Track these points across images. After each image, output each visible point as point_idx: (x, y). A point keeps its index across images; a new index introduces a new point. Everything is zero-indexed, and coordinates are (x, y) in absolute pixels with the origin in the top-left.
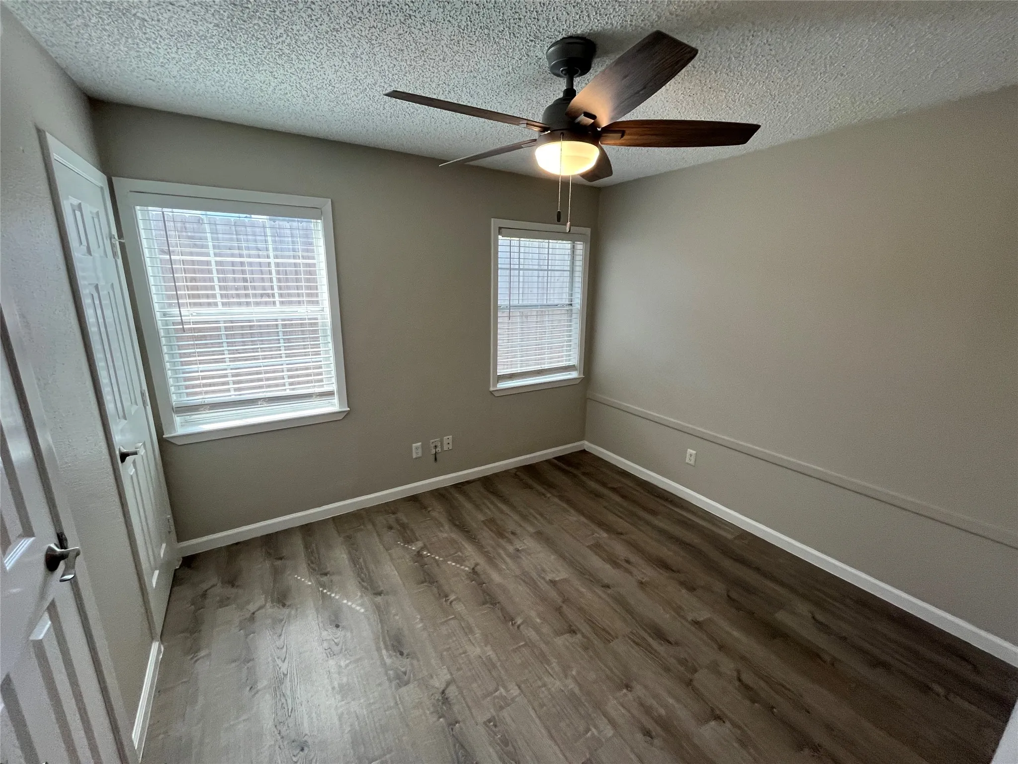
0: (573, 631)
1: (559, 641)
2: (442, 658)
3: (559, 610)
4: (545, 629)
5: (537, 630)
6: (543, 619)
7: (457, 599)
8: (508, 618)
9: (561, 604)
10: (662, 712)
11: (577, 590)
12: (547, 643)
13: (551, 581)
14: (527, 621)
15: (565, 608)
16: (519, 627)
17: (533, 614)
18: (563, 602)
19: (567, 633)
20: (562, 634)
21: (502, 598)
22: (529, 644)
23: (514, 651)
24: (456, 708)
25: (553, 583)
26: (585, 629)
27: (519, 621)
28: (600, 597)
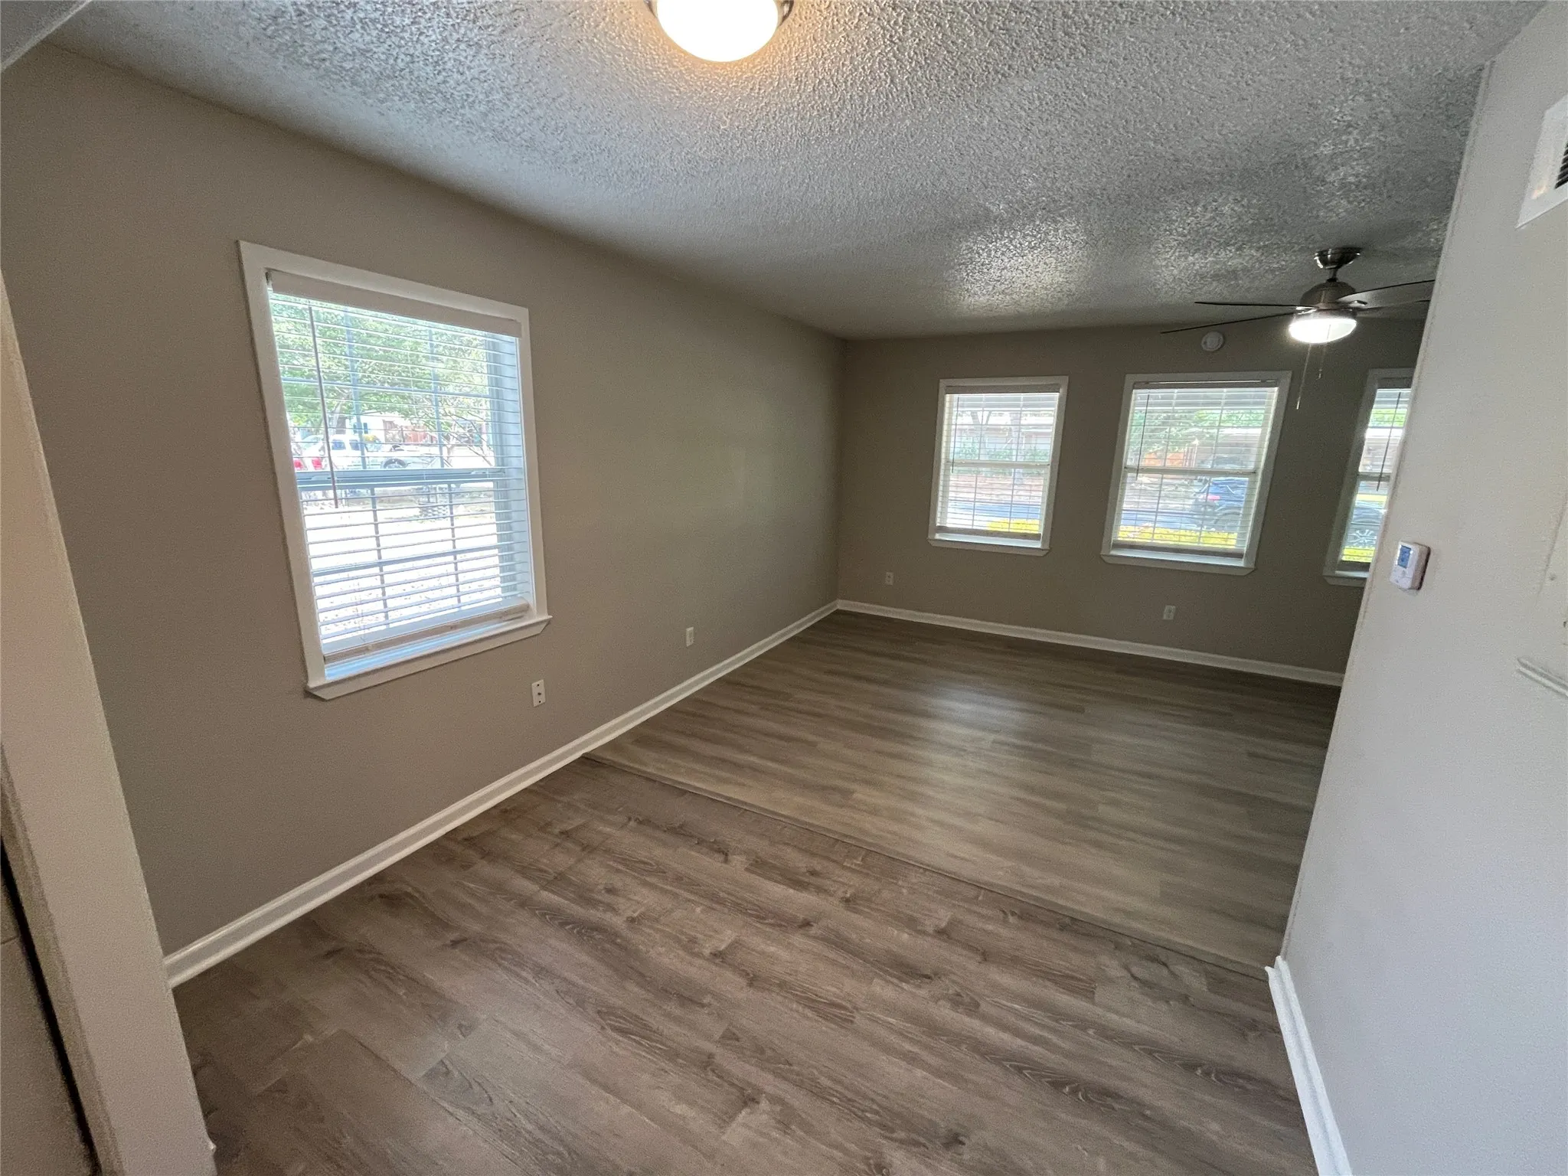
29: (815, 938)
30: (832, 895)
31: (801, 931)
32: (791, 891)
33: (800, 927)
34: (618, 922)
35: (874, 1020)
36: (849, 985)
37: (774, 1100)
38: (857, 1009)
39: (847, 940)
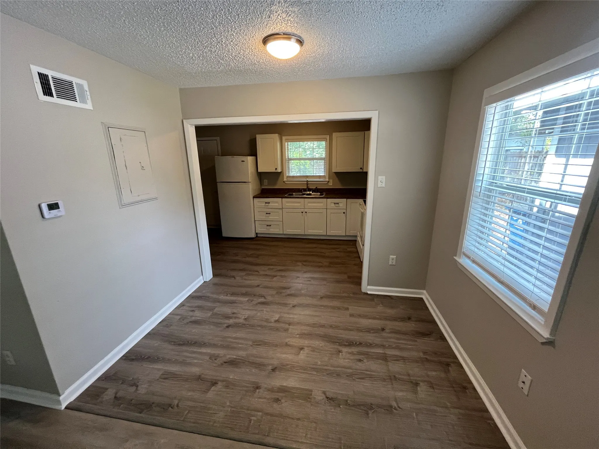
29: (269, 365)
30: (266, 388)
31: (275, 366)
32: (285, 384)
33: (276, 368)
34: (345, 350)
35: (246, 345)
36: (254, 352)
37: (271, 322)
38: (252, 346)
39: (256, 368)
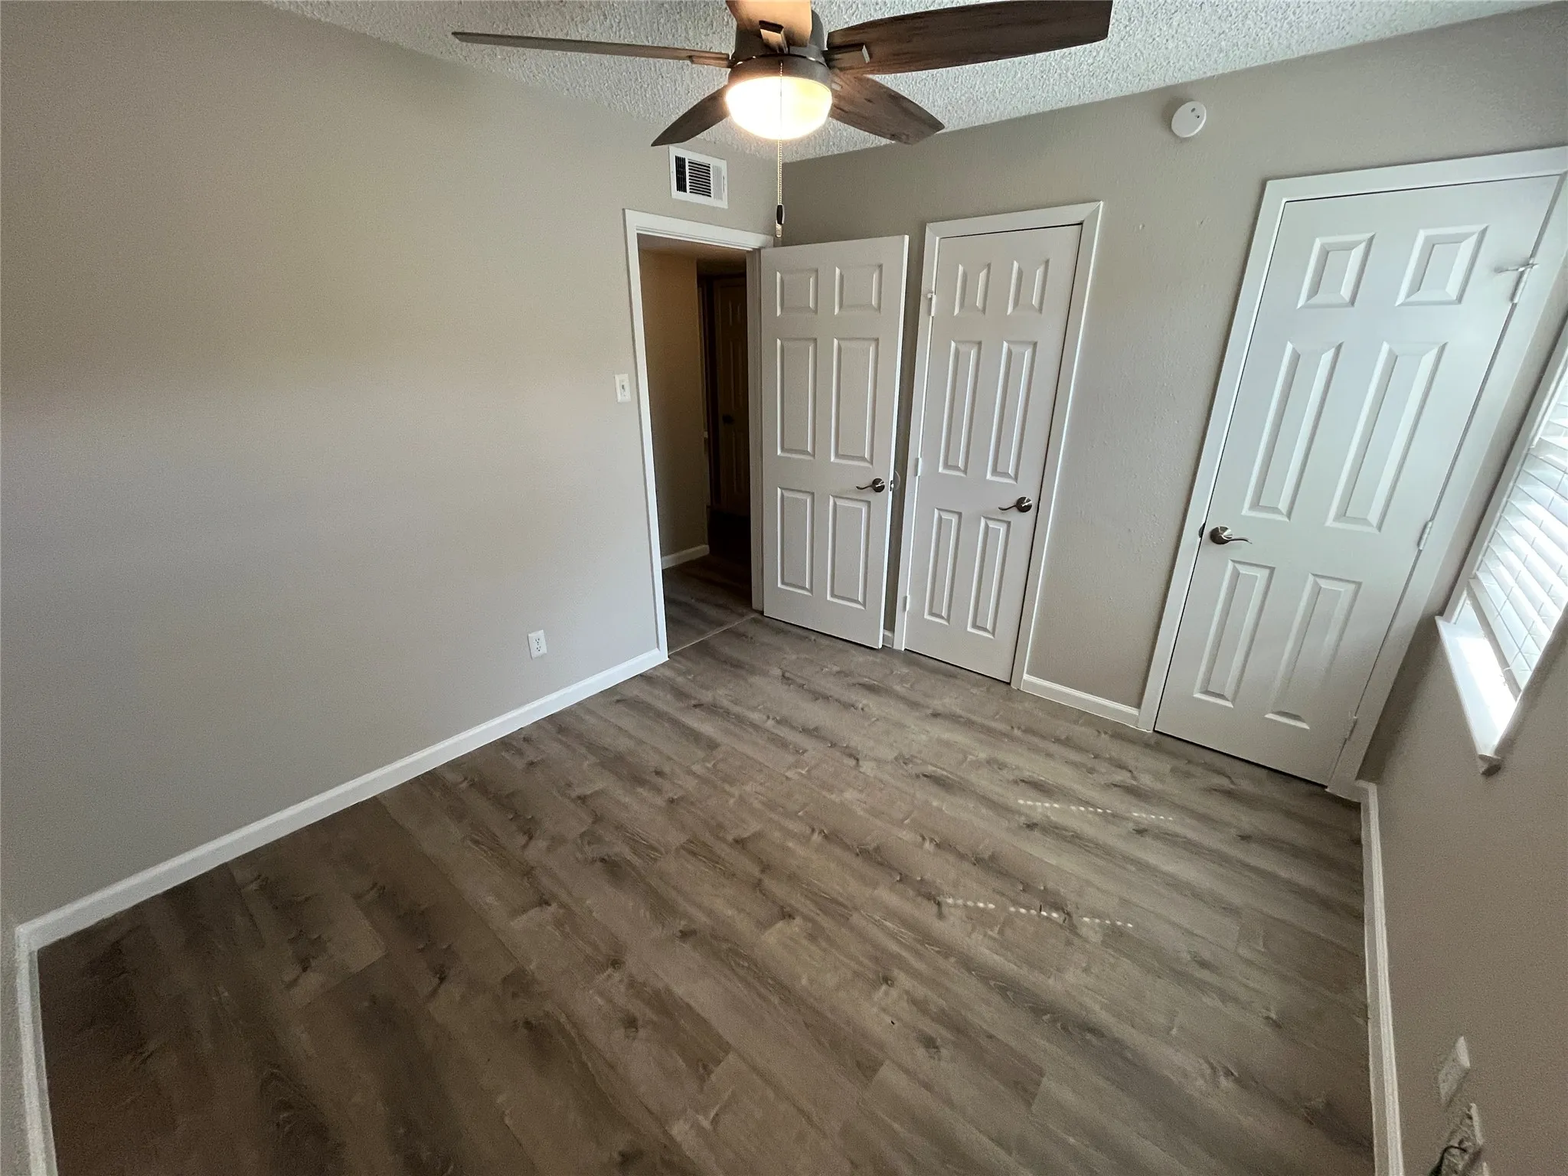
0: (740, 843)
1: (754, 826)
2: (881, 781)
3: (766, 868)
4: (777, 835)
5: (789, 834)
6: (785, 849)
7: (921, 846)
8: (831, 837)
9: (763, 876)
10: (640, 790)
11: (740, 910)
12: (770, 820)
13: (791, 916)
14: (805, 840)
15: (755, 871)
16: (813, 830)
17: (800, 851)
18: (760, 880)
19: (746, 838)
20: (754, 835)
21: (857, 863)
22: (793, 816)
23: (805, 805)
24: (838, 754)
25: (787, 915)
26: (723, 850)
27: (816, 838)
28: (700, 907)
